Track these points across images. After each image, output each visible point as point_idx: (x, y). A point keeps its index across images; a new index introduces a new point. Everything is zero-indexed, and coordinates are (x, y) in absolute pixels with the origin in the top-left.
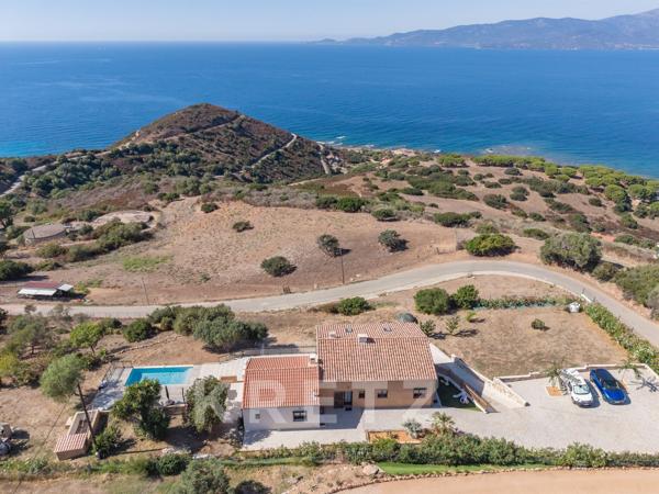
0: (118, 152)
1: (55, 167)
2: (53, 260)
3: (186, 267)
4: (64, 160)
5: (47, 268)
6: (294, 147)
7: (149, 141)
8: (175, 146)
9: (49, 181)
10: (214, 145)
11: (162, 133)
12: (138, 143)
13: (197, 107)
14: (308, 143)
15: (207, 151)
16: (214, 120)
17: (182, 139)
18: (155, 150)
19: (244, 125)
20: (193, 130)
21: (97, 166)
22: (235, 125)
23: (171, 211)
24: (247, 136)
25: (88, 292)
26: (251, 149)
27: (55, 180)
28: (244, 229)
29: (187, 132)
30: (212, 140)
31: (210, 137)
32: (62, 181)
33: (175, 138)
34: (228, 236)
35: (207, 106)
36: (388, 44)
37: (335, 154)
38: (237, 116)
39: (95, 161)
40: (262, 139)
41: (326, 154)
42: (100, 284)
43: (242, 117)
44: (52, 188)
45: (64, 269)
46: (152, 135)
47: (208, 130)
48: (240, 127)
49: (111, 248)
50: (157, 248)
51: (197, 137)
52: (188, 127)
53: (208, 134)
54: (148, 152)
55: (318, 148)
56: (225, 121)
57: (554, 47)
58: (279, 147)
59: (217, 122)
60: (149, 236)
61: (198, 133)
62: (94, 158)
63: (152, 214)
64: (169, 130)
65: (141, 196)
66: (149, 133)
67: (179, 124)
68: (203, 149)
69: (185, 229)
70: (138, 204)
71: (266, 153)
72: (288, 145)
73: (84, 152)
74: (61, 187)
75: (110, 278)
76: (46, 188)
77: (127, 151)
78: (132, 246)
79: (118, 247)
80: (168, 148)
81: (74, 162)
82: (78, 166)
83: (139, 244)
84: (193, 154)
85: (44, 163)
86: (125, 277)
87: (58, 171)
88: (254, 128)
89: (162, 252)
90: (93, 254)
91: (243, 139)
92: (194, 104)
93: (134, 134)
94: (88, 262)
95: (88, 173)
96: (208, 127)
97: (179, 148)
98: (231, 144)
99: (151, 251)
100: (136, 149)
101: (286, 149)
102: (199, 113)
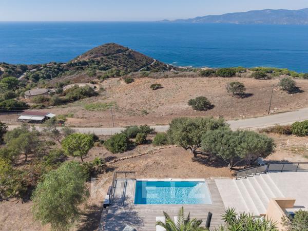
0: (71, 64)
1: (41, 70)
2: (41, 104)
3: (127, 108)
4: (46, 66)
5: (38, 107)
6: (155, 65)
7: (86, 59)
8: (99, 62)
9: (38, 75)
10: (117, 62)
11: (93, 56)
12: (81, 60)
13: (109, 44)
14: (161, 63)
15: (114, 65)
16: (117, 50)
17: (102, 59)
18: (89, 63)
19: (131, 53)
20: (107, 55)
21: (62, 70)
22: (127, 53)
23: (106, 84)
24: (133, 59)
25: (66, 120)
26: (135, 65)
27: (41, 75)
28: (158, 88)
29: (104, 56)
30: (117, 60)
31: (116, 58)
32: (45, 76)
33: (99, 58)
34: (148, 92)
35: (114, 44)
36: (194, 22)
37: (174, 69)
38: (128, 50)
39: (60, 68)
40: (140, 60)
41: (170, 69)
42: (72, 116)
43: (130, 50)
44: (39, 78)
45: (48, 108)
46: (88, 57)
47: (114, 55)
48: (129, 54)
49: (75, 99)
50: (103, 99)
51: (109, 58)
52: (105, 53)
53: (114, 57)
54: (85, 65)
55: (166, 66)
56: (122, 51)
57: (275, 23)
58: (148, 65)
59: (119, 51)
60: (96, 94)
61: (110, 56)
62: (60, 66)
63: (95, 85)
64: (96, 54)
65: (87, 78)
66: (86, 56)
67: (100, 52)
68: (112, 64)
69: (118, 91)
70: (86, 81)
71: (142, 67)
72: (152, 64)
73: (55, 63)
74: (44, 78)
75: (78, 113)
76: (36, 78)
77: (76, 64)
78: (88, 99)
79: (79, 99)
80: (96, 63)
81: (50, 68)
82: (52, 69)
83: (91, 98)
84: (107, 66)
85: (35, 68)
86: (88, 113)
87: (43, 71)
88: (136, 55)
89: (108, 101)
90: (65, 102)
91: (131, 60)
92: (107, 43)
93: (78, 57)
94: (62, 106)
95: (57, 73)
96: (114, 53)
97: (101, 63)
98: (126, 62)
99: (100, 101)
100: (80, 63)
101: (151, 66)
102: (110, 47)
